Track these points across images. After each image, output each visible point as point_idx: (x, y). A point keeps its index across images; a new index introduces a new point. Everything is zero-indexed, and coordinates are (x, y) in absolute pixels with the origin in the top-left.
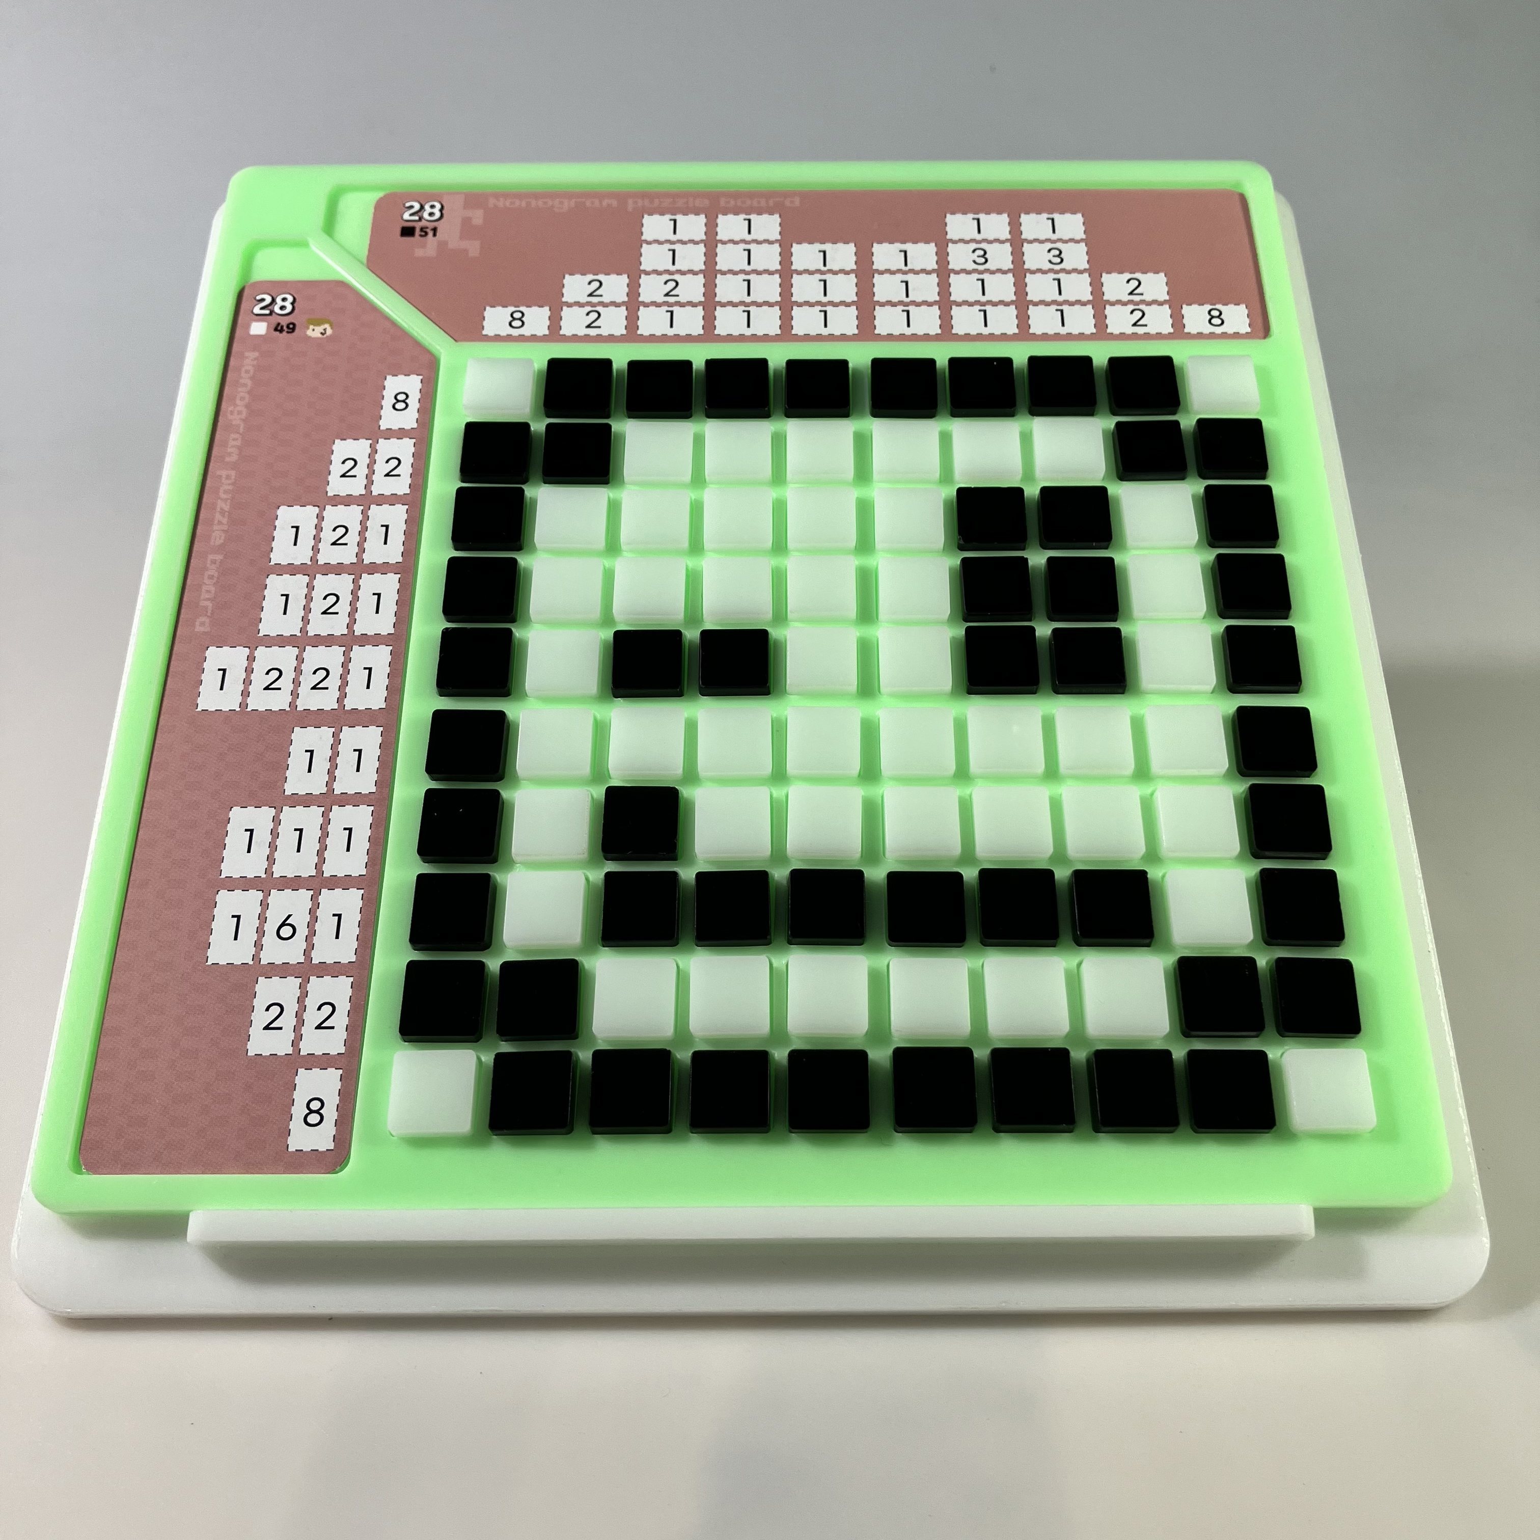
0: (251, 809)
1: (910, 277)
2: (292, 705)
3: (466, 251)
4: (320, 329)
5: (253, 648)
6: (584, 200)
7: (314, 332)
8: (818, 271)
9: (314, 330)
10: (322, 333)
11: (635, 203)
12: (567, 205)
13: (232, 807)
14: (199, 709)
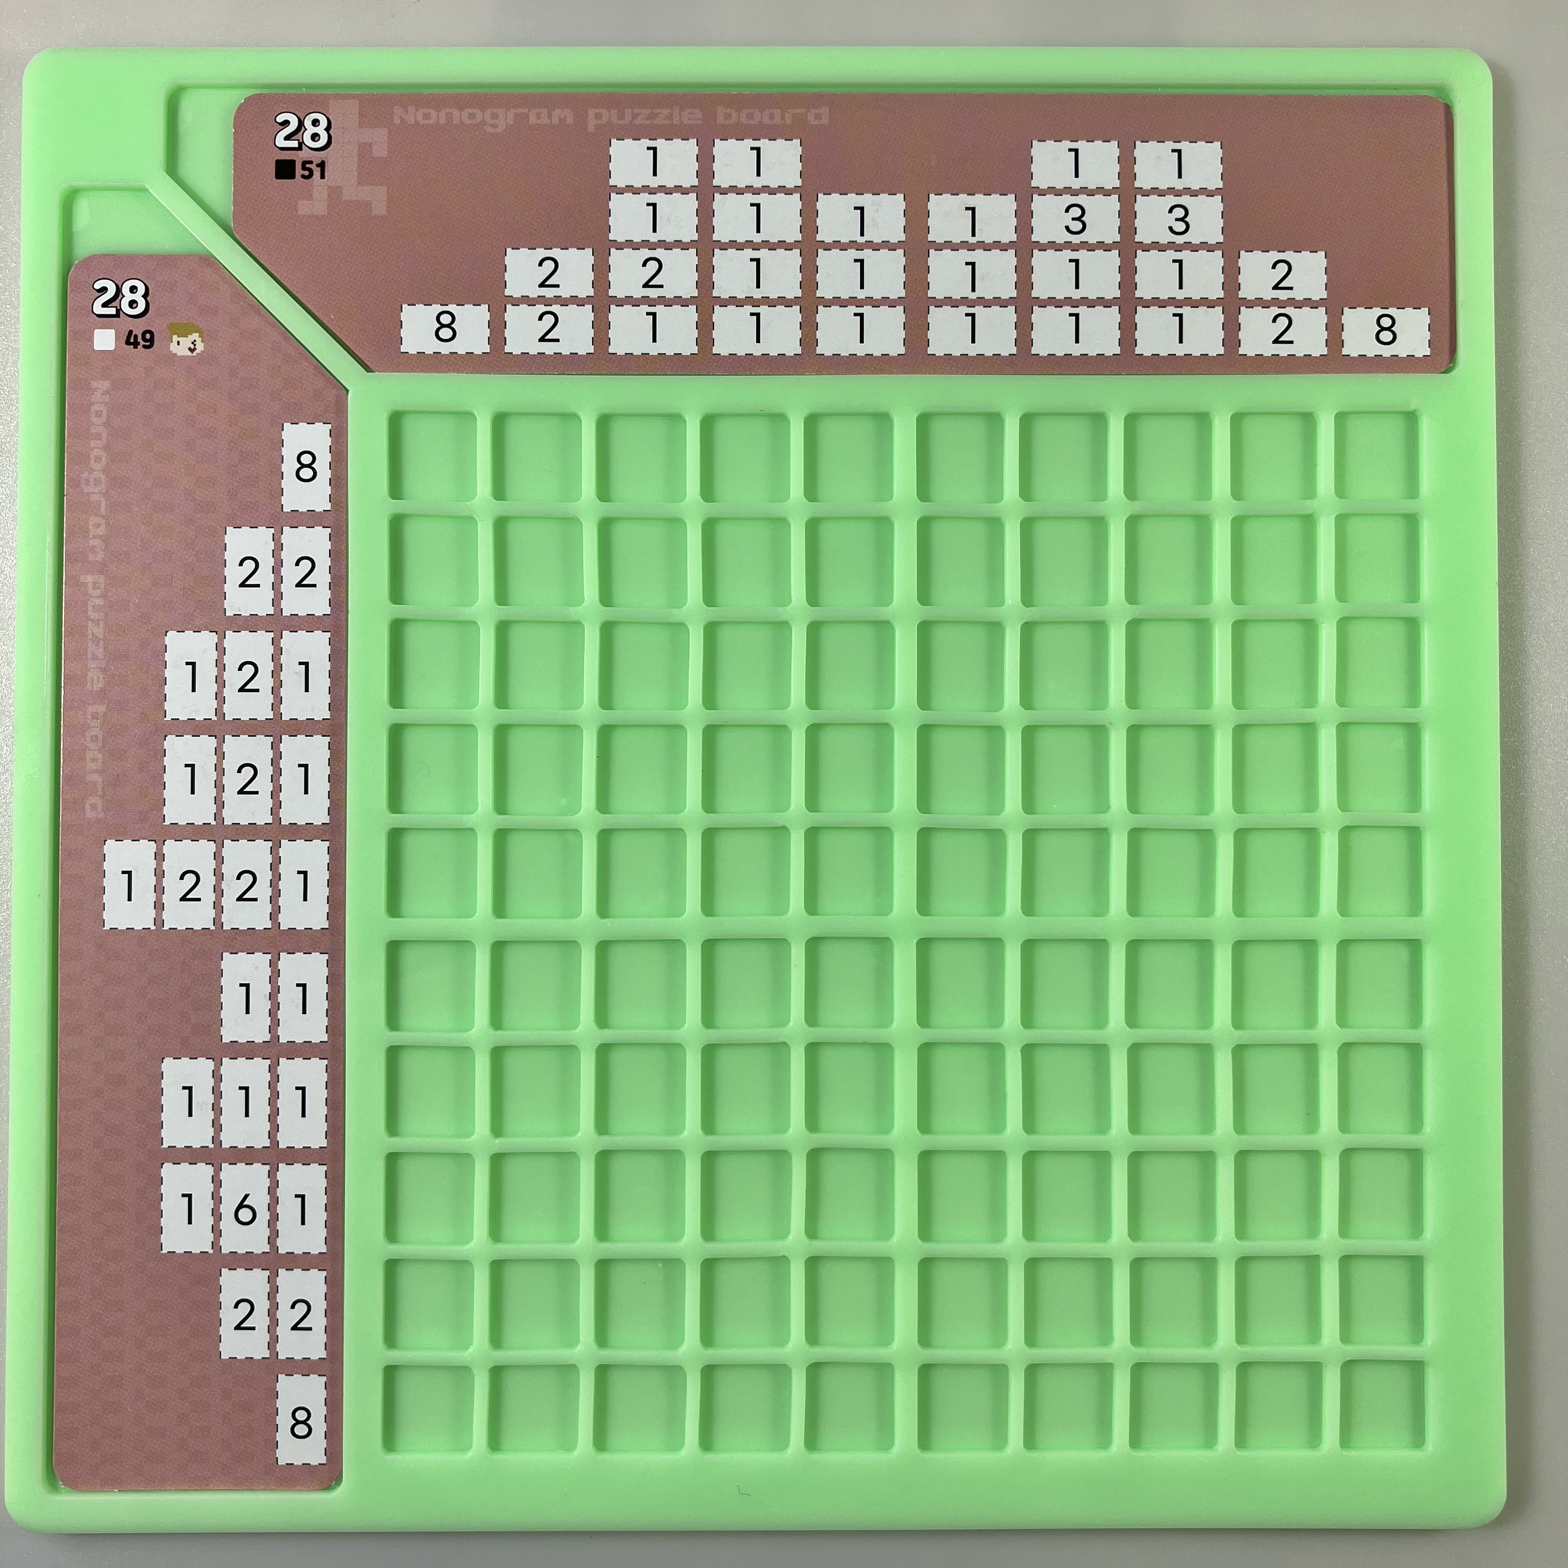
0: (185, 1060)
1: (978, 256)
2: (217, 921)
3: (368, 205)
4: (186, 342)
5: (160, 843)
6: (526, 111)
7: (180, 347)
8: (853, 244)
9: (178, 343)
10: (190, 349)
11: (598, 116)
12: (505, 119)
13: (164, 1058)
14: (107, 927)
